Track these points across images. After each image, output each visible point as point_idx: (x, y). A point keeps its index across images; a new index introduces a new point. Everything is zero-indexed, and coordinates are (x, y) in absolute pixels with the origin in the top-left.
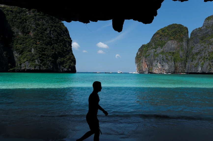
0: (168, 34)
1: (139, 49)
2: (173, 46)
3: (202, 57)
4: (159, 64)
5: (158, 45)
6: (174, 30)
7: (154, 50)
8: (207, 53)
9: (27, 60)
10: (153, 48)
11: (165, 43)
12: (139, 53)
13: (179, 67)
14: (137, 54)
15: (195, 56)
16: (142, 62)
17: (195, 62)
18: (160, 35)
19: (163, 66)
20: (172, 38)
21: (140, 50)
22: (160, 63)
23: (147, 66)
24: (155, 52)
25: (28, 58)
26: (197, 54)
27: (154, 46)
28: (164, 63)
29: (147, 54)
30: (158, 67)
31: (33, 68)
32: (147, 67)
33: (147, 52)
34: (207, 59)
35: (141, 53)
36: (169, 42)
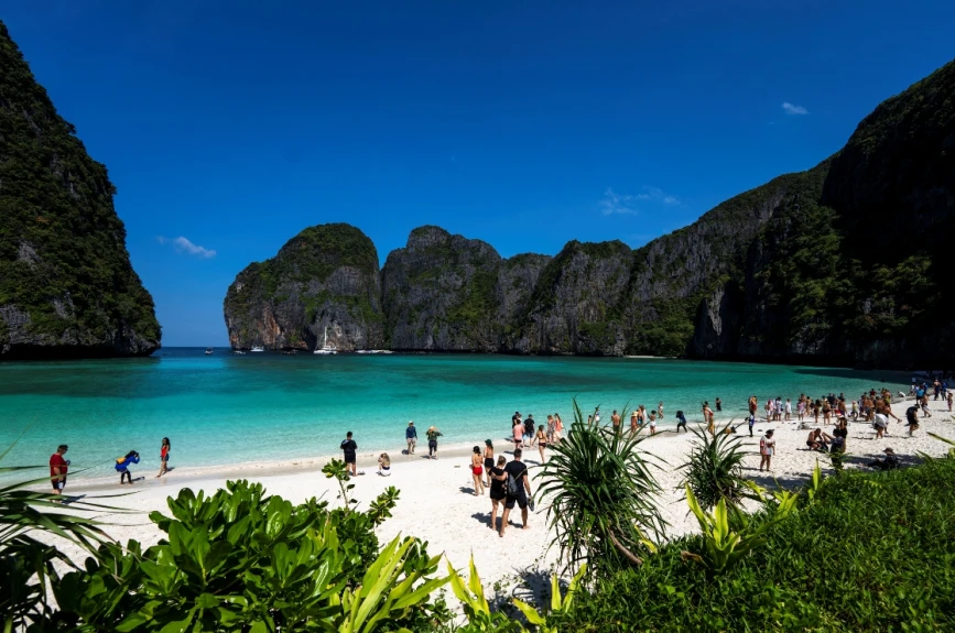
0: (337, 248)
1: (241, 274)
2: (352, 281)
3: (431, 317)
4: (336, 327)
5: (314, 273)
6: (350, 240)
7: (301, 284)
8: (442, 310)
9: (12, 301)
10: (298, 280)
11: (330, 271)
12: (239, 288)
13: (374, 335)
14: (232, 288)
15: (416, 313)
16: (259, 317)
17: (417, 326)
18: (315, 247)
19: (347, 332)
20: (349, 260)
21: (241, 277)
22: (339, 324)
23: (282, 330)
24: (304, 290)
25: (14, 291)
26: (419, 308)
27: (298, 274)
28: (352, 326)
29: (278, 294)
30: (335, 335)
31: (52, 340)
32: (279, 332)
33: (279, 288)
34: (444, 320)
35: (247, 285)
36: (342, 269)
